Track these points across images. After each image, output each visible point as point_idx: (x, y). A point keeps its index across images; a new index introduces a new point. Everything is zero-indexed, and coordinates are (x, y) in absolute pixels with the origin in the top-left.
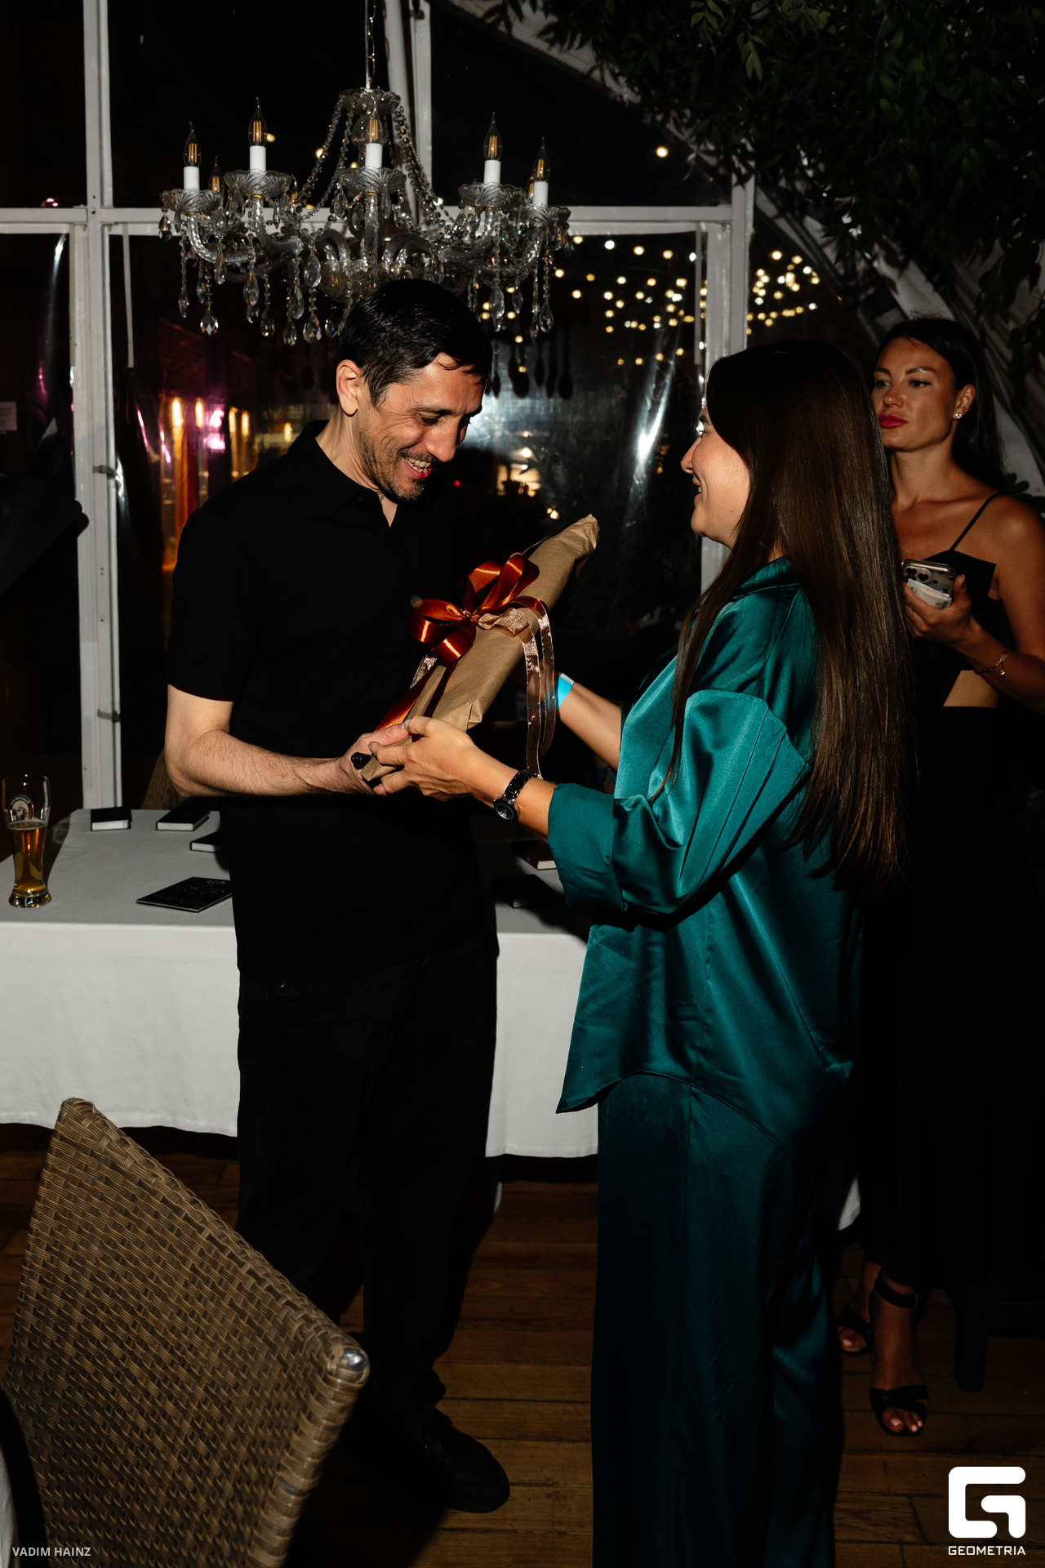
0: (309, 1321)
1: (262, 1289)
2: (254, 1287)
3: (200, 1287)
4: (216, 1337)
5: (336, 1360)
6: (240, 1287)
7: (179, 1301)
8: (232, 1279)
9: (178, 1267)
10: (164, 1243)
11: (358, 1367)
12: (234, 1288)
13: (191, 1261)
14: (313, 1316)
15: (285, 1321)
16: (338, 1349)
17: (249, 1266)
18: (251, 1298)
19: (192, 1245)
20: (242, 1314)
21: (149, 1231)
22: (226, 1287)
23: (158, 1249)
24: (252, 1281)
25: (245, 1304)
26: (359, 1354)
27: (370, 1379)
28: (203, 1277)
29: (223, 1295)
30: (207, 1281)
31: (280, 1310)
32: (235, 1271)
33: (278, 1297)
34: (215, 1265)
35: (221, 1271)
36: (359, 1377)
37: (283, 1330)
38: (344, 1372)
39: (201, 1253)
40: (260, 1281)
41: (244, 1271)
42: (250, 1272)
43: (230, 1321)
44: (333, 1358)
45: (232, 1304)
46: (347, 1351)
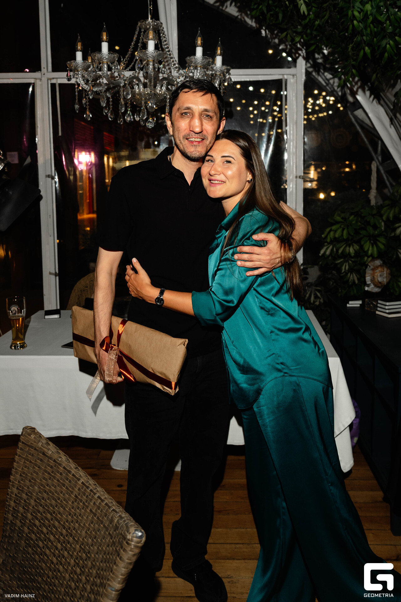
0: (121, 517)
1: (103, 504)
2: (100, 503)
3: (78, 503)
4: (84, 524)
5: (131, 534)
6: (94, 503)
7: (70, 509)
8: (91, 500)
9: (70, 495)
10: (64, 485)
11: (141, 537)
12: (92, 504)
13: (75, 493)
14: (123, 516)
15: (112, 517)
16: (132, 530)
17: (98, 495)
18: (99, 508)
19: (76, 486)
20: (95, 515)
21: (58, 480)
22: (89, 504)
23: (61, 488)
24: (99, 501)
25: (96, 511)
26: (141, 532)
27: (145, 542)
28: (80, 499)
29: (87, 507)
30: (81, 501)
31: (110, 513)
32: (93, 497)
33: (109, 507)
34: (84, 494)
35: (87, 497)
36: (141, 541)
37: (111, 521)
38: (135, 539)
39: (79, 489)
40: (102, 501)
41: (96, 497)
42: (99, 497)
43: (90, 518)
44: (130, 533)
45: (91, 510)
46: (136, 530)
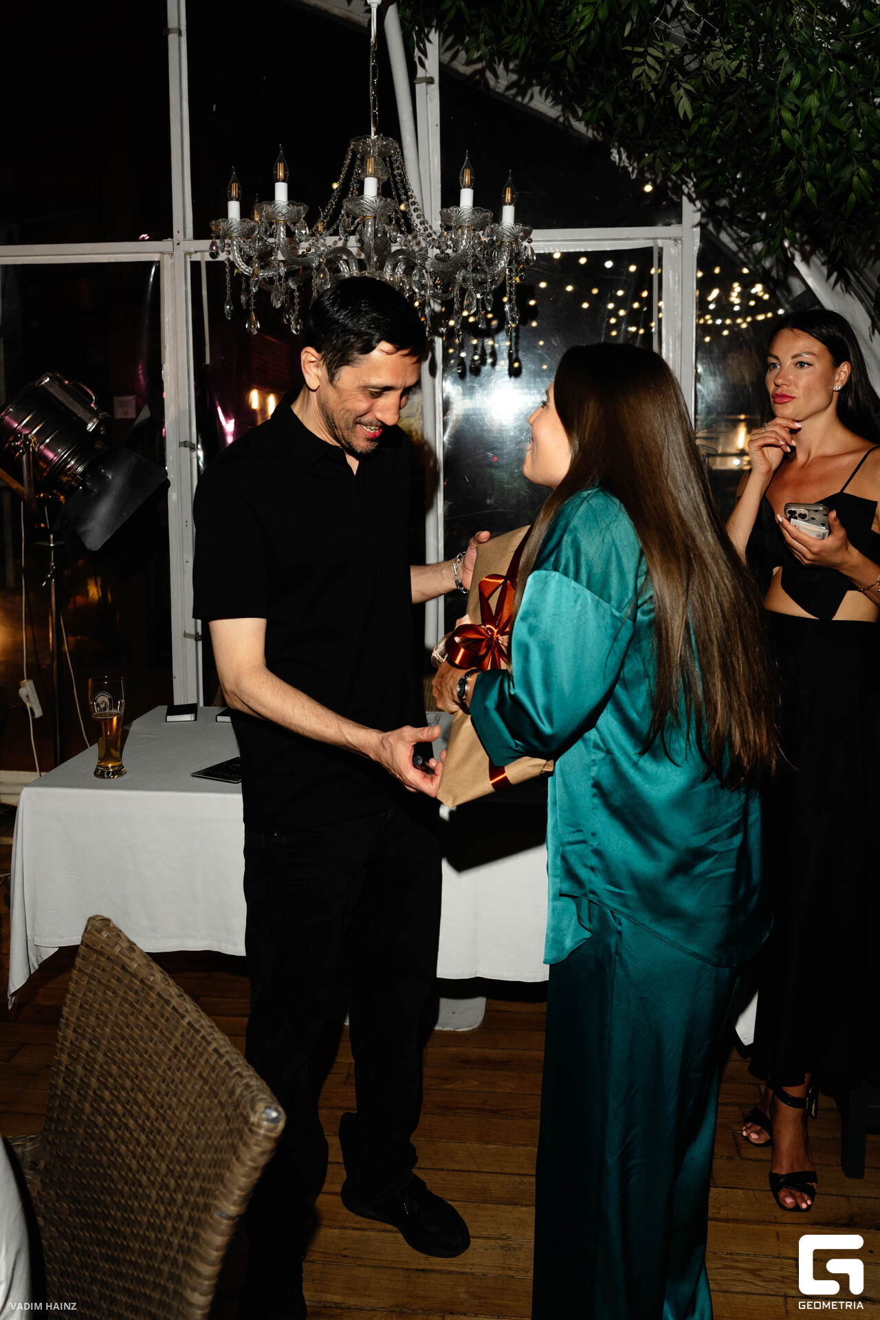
0: (248, 1086)
1: (222, 1062)
2: (216, 1062)
3: (180, 1061)
4: (187, 1100)
5: (258, 1115)
6: (207, 1061)
7: (164, 1072)
8: (201, 1055)
9: (166, 1046)
10: (156, 1027)
11: (275, 1120)
12: (202, 1061)
13: (174, 1042)
14: (253, 1082)
15: (234, 1086)
16: (260, 1106)
17: (214, 1045)
18: (213, 1069)
19: (176, 1029)
20: (206, 1081)
21: (147, 1018)
22: (198, 1061)
23: (152, 1032)
24: (215, 1056)
25: (209, 1074)
26: (276, 1110)
27: (285, 1130)
28: (182, 1053)
29: (194, 1067)
30: (184, 1056)
31: (231, 1078)
32: (205, 1049)
33: (232, 1068)
34: (191, 1044)
35: (195, 1049)
36: (276, 1128)
37: (231, 1093)
38: (265, 1123)
39: (182, 1035)
40: (221, 1056)
41: (210, 1049)
42: (216, 1050)
43: (198, 1087)
44: (255, 1112)
45: (200, 1075)
46: (267, 1107)
